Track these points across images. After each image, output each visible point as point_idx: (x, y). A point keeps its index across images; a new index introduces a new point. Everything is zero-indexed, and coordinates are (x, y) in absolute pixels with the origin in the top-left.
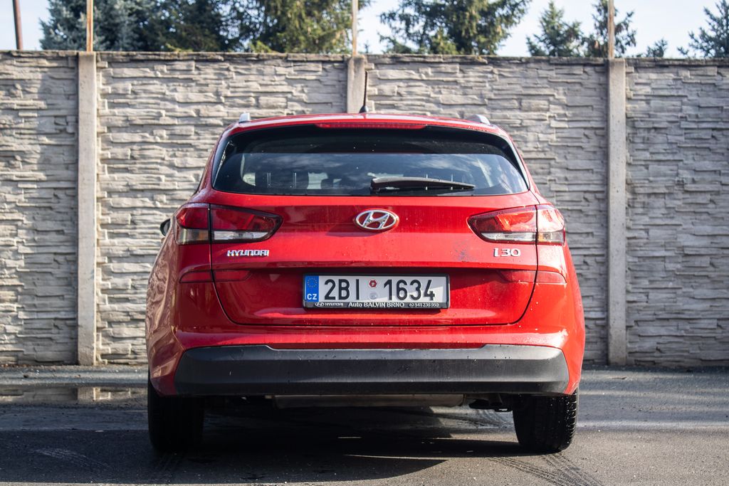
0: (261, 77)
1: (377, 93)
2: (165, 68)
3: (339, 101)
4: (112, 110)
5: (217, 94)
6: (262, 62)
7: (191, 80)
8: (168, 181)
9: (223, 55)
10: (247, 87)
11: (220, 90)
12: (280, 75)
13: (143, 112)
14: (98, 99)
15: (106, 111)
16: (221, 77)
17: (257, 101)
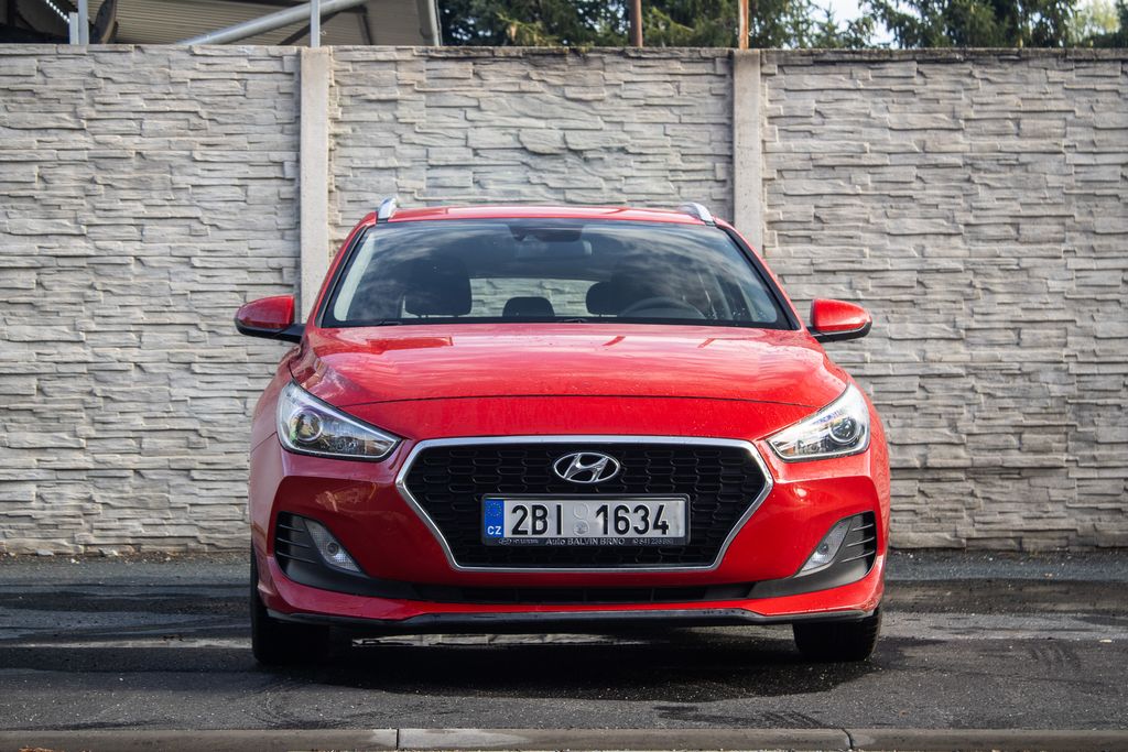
0: (1024, 87)
2: (869, 74)
4: (786, 143)
6: (1024, 64)
7: (913, 93)
8: (875, 257)
9: (964, 53)
10: (1002, 103)
11: (957, 109)
12: (1055, 83)
13: (834, 145)
14: (763, 125)
15: (778, 144)
16: (960, 87)
17: (1018, 125)
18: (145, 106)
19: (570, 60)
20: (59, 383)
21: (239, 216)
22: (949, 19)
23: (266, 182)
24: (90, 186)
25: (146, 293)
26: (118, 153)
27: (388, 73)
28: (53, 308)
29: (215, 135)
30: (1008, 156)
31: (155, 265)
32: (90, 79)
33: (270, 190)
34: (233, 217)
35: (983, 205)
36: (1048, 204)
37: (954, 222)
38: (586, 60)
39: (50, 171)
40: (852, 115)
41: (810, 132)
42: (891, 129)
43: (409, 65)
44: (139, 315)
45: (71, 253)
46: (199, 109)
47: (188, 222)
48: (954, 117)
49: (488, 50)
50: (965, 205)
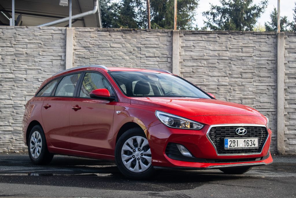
0: (244, 41)
1: (289, 47)
2: (206, 37)
3: (274, 50)
4: (185, 53)
5: (226, 47)
6: (244, 35)
7: (216, 41)
8: (207, 81)
9: (229, 32)
10: (238, 44)
11: (227, 46)
12: (251, 40)
13: (197, 54)
14: (180, 49)
15: (183, 53)
16: (228, 40)
17: (242, 50)
18: (28, 41)
19: (133, 32)
20: (5, 109)
21: (50, 69)
22: (225, 27)
23: (57, 61)
24: (14, 61)
25: (27, 87)
26: (21, 53)
27: (88, 34)
28: (4, 91)
29: (45, 49)
30: (239, 57)
31: (30, 80)
32: (14, 35)
33: (58, 62)
34: (49, 69)
35: (233, 69)
36: (249, 69)
37: (226, 73)
38: (137, 32)
39: (4, 57)
40: (202, 47)
41: (191, 50)
42: (211, 50)
43: (93, 32)
44: (25, 93)
45: (9, 77)
46: (41, 42)
47: (38, 70)
48: (226, 48)
49: (113, 29)
50: (229, 69)
